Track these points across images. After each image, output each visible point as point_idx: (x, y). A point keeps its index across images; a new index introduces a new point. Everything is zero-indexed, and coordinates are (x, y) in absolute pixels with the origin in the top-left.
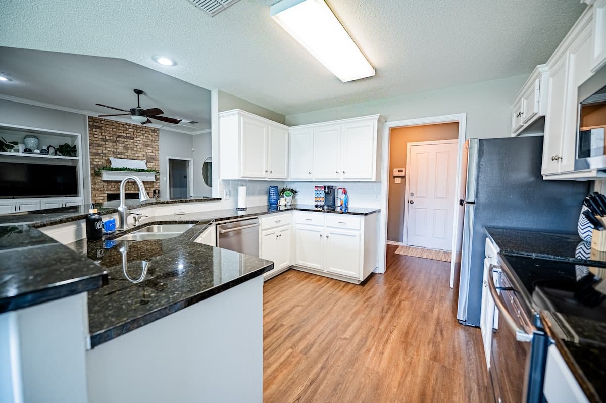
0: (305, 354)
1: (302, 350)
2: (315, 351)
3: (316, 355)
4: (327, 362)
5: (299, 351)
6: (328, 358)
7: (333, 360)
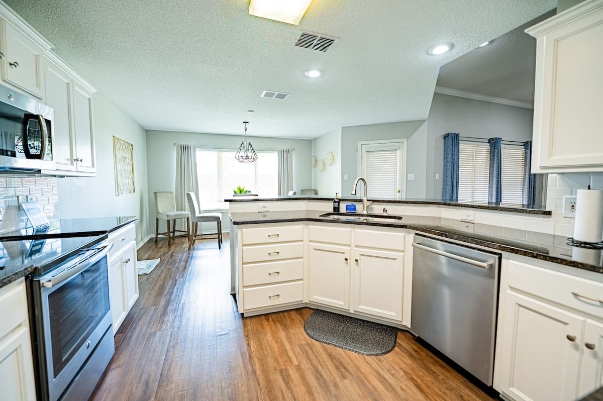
0: (281, 371)
1: (288, 371)
2: (278, 380)
3: (272, 377)
4: (255, 379)
5: (289, 367)
6: (258, 383)
7: (252, 385)
